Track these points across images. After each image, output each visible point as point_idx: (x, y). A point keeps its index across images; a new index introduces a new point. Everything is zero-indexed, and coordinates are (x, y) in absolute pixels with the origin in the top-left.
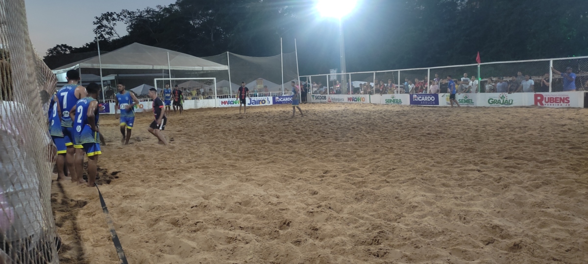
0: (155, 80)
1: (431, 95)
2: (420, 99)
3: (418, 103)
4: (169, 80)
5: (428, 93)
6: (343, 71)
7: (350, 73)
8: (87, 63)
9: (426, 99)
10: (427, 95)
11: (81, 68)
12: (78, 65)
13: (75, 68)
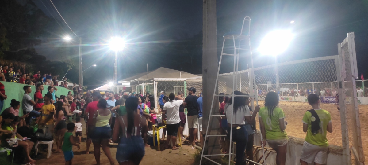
0: (174, 87)
1: (334, 97)
2: (327, 99)
3: (326, 102)
4: (180, 87)
5: (332, 96)
6: (277, 83)
7: (282, 84)
8: (142, 78)
9: (331, 99)
10: (331, 97)
11: (139, 81)
12: (138, 79)
13: (135, 80)
